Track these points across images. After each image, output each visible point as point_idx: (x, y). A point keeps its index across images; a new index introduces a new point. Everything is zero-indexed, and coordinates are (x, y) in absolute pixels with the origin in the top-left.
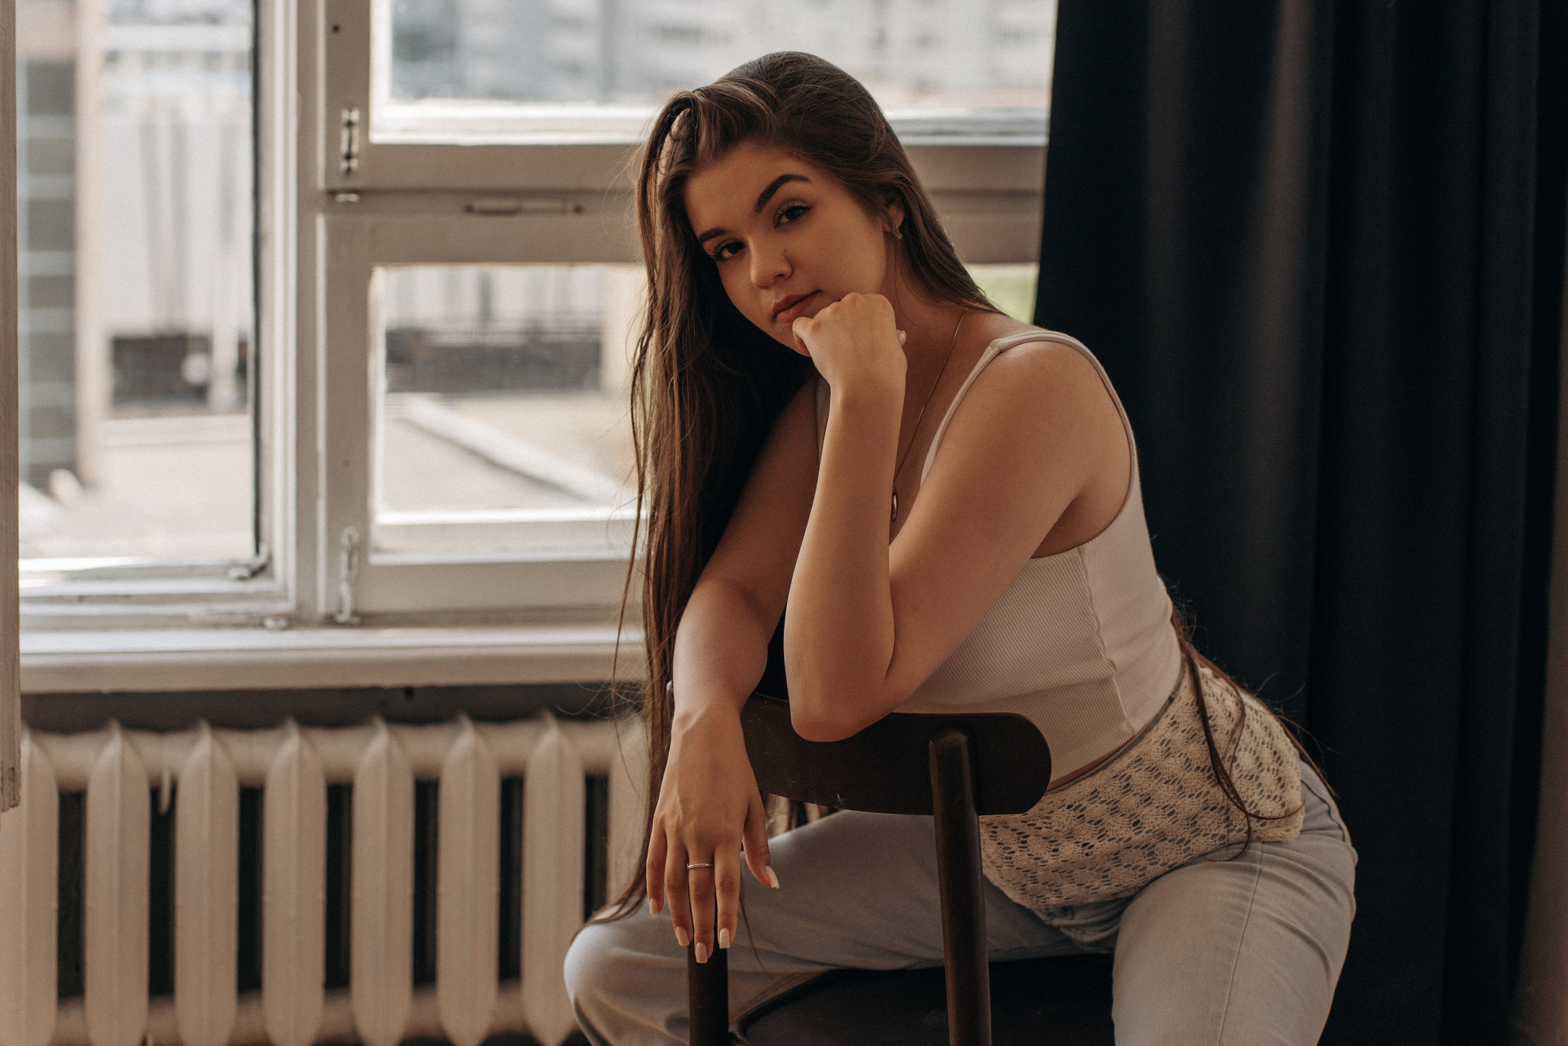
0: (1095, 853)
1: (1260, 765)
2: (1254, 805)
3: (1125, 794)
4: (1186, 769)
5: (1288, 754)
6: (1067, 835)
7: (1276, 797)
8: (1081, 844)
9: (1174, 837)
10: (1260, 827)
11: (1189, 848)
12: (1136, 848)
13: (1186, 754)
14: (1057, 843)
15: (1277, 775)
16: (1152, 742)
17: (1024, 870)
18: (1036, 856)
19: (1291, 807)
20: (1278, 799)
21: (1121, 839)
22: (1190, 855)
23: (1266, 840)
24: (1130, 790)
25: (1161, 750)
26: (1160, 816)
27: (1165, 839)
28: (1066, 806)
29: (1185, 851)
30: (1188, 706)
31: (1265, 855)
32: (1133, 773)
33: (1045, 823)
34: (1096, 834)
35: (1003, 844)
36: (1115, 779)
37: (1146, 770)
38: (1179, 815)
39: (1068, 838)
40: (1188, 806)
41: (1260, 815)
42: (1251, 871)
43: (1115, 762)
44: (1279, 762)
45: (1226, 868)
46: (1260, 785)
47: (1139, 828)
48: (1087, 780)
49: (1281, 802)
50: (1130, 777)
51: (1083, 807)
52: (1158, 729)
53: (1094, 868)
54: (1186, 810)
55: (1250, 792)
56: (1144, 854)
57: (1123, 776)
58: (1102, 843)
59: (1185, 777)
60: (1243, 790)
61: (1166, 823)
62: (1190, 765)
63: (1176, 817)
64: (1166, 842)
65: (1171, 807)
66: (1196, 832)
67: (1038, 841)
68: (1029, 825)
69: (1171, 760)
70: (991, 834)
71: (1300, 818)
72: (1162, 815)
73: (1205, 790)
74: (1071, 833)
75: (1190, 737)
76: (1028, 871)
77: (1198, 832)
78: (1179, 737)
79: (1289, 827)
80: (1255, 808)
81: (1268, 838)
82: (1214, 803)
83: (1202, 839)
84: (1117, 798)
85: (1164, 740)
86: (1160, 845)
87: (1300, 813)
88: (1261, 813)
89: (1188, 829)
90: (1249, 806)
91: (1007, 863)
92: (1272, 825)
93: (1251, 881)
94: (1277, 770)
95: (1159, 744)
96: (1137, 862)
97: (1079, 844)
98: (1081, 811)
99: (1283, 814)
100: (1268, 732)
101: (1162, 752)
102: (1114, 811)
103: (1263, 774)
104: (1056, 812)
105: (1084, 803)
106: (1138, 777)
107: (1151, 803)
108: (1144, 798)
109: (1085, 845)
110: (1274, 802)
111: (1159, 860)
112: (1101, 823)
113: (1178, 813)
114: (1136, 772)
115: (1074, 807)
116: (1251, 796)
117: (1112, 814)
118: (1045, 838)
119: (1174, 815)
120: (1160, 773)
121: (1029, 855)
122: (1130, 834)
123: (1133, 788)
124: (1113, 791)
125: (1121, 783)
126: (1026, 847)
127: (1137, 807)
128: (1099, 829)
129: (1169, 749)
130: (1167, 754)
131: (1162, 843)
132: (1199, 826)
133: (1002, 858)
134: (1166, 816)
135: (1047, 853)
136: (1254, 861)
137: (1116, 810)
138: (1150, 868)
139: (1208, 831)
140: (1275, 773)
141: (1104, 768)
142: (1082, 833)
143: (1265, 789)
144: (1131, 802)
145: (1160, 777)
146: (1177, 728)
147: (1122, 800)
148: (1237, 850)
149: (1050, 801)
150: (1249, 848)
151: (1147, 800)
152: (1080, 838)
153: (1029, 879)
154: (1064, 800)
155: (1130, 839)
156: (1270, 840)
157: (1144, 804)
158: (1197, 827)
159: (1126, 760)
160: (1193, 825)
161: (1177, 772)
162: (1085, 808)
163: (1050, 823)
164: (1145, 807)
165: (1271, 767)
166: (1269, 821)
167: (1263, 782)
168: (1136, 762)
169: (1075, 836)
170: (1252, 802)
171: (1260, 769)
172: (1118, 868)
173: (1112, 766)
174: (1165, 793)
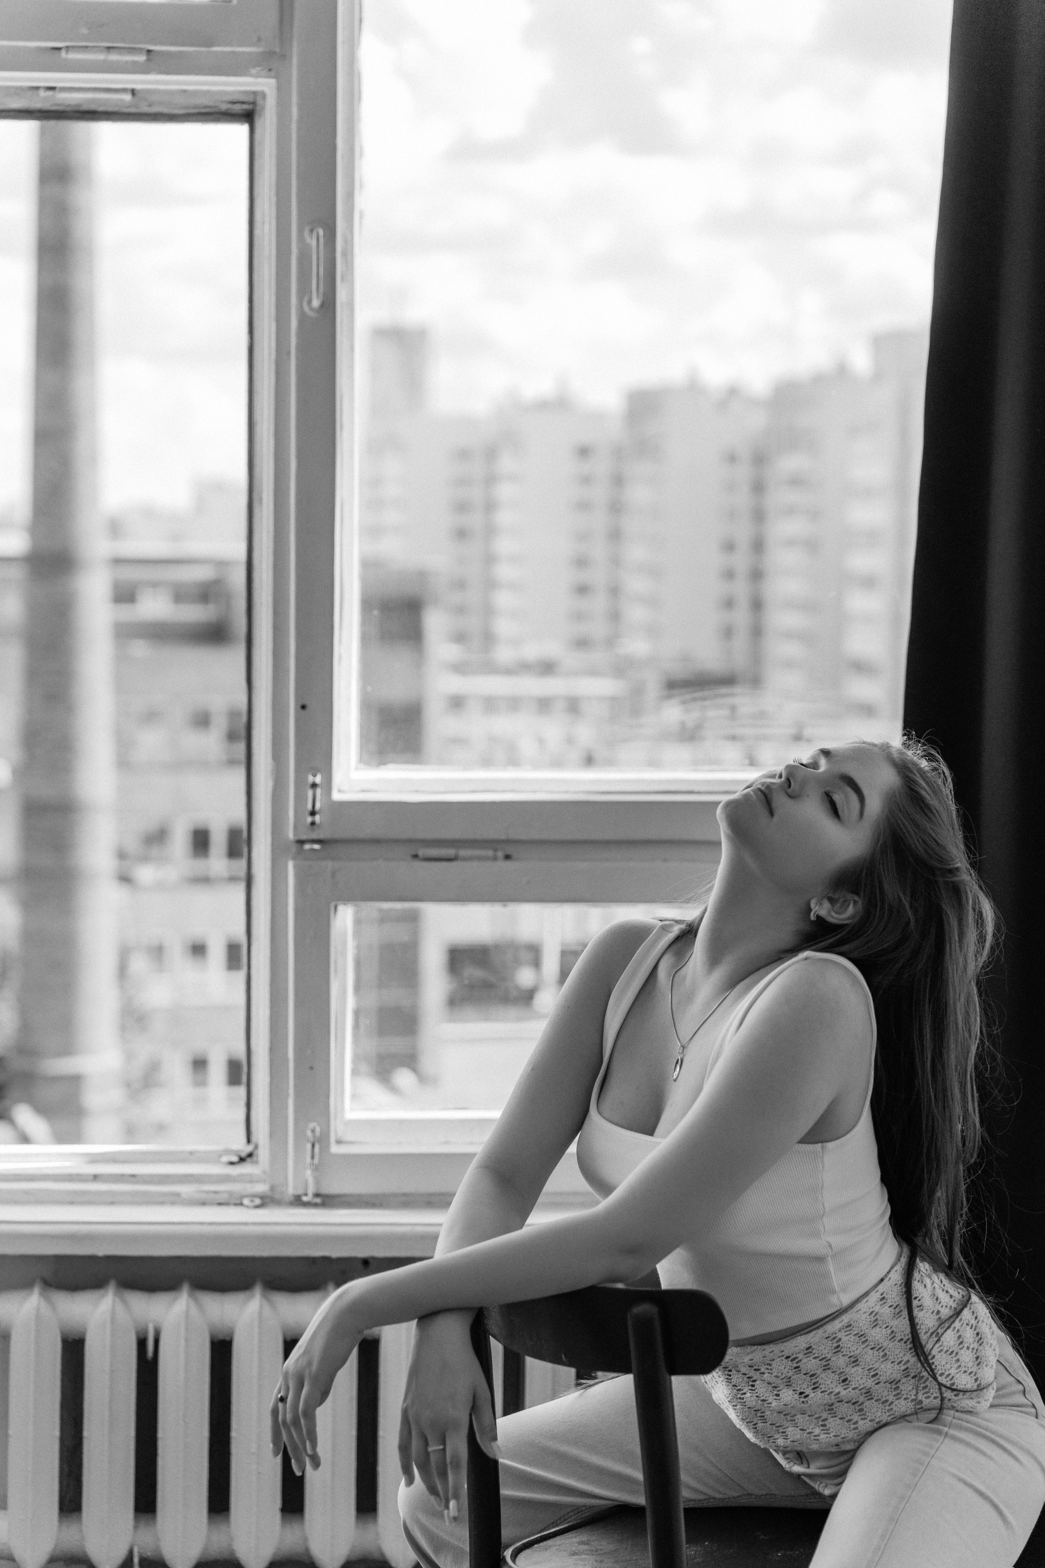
0: (809, 1402)
1: (961, 1343)
2: (951, 1377)
3: (836, 1354)
4: (890, 1340)
5: (990, 1337)
6: (786, 1382)
7: (971, 1373)
8: (798, 1392)
9: (880, 1397)
10: (953, 1397)
11: (892, 1409)
12: (847, 1402)
13: (891, 1327)
14: (778, 1389)
15: (976, 1353)
16: (861, 1312)
17: (755, 1409)
18: (762, 1398)
19: (983, 1383)
20: (973, 1374)
21: (831, 1392)
22: (893, 1414)
23: (959, 1408)
24: (840, 1351)
25: (870, 1320)
26: (865, 1376)
27: (872, 1398)
28: (785, 1356)
29: (889, 1411)
30: (897, 1286)
31: (955, 1421)
32: (843, 1336)
33: (768, 1369)
34: (811, 1386)
35: (737, 1386)
36: (828, 1339)
37: (855, 1335)
38: (881, 1378)
39: (787, 1385)
40: (889, 1370)
41: (954, 1387)
42: (939, 1432)
43: (828, 1324)
44: (980, 1342)
45: (924, 1429)
46: (958, 1360)
47: (847, 1384)
48: (803, 1336)
49: (975, 1377)
50: (840, 1339)
51: (799, 1359)
52: (867, 1301)
53: (813, 1415)
54: (888, 1374)
55: (948, 1366)
56: (855, 1409)
57: (834, 1338)
58: (815, 1394)
59: (889, 1346)
60: (943, 1363)
61: (870, 1383)
62: (895, 1336)
63: (879, 1379)
64: (873, 1401)
65: (875, 1370)
66: (898, 1396)
67: (764, 1385)
68: (755, 1370)
69: (878, 1329)
70: (727, 1377)
71: (990, 1394)
72: (867, 1375)
73: (905, 1359)
74: (790, 1382)
75: (896, 1313)
76: (758, 1410)
77: (900, 1396)
78: (886, 1311)
79: (980, 1399)
80: (951, 1380)
81: (961, 1407)
82: (915, 1372)
83: (902, 1402)
84: (829, 1356)
85: (872, 1312)
86: (867, 1403)
87: (991, 1388)
88: (956, 1384)
89: (891, 1392)
90: (946, 1378)
91: (741, 1402)
92: (965, 1397)
93: (937, 1441)
94: (977, 1350)
95: (868, 1314)
96: (850, 1415)
97: (796, 1392)
98: (797, 1363)
99: (975, 1388)
100: (975, 1316)
101: (870, 1321)
102: (826, 1368)
103: (962, 1352)
104: (776, 1361)
105: (800, 1356)
106: (849, 1343)
107: (858, 1365)
108: (852, 1359)
109: (801, 1393)
110: (968, 1377)
111: (868, 1416)
112: (815, 1377)
113: (880, 1376)
114: (845, 1336)
115: (791, 1358)
116: (948, 1370)
117: (824, 1370)
118: (769, 1383)
119: (877, 1377)
120: (867, 1340)
121: (757, 1397)
122: (839, 1389)
123: (842, 1350)
124: (825, 1349)
125: (832, 1344)
126: (754, 1390)
127: (846, 1367)
128: (813, 1381)
129: (876, 1320)
130: (874, 1324)
131: (869, 1401)
132: (901, 1391)
133: (737, 1398)
134: (870, 1377)
135: (771, 1397)
136: (945, 1426)
137: (828, 1367)
138: (861, 1423)
139: (909, 1396)
140: (975, 1351)
141: (818, 1328)
142: (799, 1382)
143: (962, 1364)
144: (840, 1361)
145: (867, 1344)
146: (885, 1303)
147: (833, 1359)
148: (933, 1415)
149: (771, 1350)
150: (942, 1414)
151: (855, 1362)
152: (797, 1387)
153: (760, 1418)
154: (782, 1351)
155: (839, 1393)
156: (962, 1409)
157: (852, 1365)
158: (899, 1391)
159: (837, 1325)
160: (895, 1389)
161: (881, 1341)
162: (801, 1360)
163: (771, 1370)
164: (853, 1367)
165: (971, 1347)
166: (961, 1394)
167: (960, 1359)
168: (847, 1327)
169: (793, 1385)
170: (949, 1375)
171: (961, 1346)
172: (834, 1419)
173: (825, 1327)
174: (870, 1357)
